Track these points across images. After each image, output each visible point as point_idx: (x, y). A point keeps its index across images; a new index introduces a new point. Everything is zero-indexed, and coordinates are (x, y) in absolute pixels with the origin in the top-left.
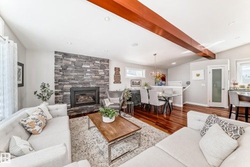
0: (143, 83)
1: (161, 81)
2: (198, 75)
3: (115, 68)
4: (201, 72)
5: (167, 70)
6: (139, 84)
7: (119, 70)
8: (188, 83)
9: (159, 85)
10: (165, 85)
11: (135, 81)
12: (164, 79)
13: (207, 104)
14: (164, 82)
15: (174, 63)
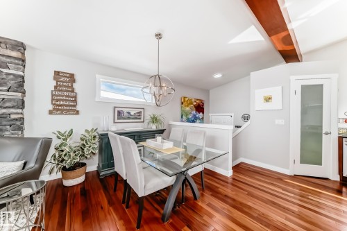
0: (148, 115)
1: (194, 112)
2: (268, 99)
3: (57, 73)
4: (275, 92)
5: (207, 92)
6: (138, 116)
7: (74, 81)
8: (246, 118)
9: (189, 121)
10: (202, 120)
11: (125, 110)
12: (200, 108)
13: (287, 167)
14: (200, 115)
15: (218, 76)
